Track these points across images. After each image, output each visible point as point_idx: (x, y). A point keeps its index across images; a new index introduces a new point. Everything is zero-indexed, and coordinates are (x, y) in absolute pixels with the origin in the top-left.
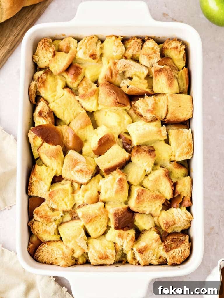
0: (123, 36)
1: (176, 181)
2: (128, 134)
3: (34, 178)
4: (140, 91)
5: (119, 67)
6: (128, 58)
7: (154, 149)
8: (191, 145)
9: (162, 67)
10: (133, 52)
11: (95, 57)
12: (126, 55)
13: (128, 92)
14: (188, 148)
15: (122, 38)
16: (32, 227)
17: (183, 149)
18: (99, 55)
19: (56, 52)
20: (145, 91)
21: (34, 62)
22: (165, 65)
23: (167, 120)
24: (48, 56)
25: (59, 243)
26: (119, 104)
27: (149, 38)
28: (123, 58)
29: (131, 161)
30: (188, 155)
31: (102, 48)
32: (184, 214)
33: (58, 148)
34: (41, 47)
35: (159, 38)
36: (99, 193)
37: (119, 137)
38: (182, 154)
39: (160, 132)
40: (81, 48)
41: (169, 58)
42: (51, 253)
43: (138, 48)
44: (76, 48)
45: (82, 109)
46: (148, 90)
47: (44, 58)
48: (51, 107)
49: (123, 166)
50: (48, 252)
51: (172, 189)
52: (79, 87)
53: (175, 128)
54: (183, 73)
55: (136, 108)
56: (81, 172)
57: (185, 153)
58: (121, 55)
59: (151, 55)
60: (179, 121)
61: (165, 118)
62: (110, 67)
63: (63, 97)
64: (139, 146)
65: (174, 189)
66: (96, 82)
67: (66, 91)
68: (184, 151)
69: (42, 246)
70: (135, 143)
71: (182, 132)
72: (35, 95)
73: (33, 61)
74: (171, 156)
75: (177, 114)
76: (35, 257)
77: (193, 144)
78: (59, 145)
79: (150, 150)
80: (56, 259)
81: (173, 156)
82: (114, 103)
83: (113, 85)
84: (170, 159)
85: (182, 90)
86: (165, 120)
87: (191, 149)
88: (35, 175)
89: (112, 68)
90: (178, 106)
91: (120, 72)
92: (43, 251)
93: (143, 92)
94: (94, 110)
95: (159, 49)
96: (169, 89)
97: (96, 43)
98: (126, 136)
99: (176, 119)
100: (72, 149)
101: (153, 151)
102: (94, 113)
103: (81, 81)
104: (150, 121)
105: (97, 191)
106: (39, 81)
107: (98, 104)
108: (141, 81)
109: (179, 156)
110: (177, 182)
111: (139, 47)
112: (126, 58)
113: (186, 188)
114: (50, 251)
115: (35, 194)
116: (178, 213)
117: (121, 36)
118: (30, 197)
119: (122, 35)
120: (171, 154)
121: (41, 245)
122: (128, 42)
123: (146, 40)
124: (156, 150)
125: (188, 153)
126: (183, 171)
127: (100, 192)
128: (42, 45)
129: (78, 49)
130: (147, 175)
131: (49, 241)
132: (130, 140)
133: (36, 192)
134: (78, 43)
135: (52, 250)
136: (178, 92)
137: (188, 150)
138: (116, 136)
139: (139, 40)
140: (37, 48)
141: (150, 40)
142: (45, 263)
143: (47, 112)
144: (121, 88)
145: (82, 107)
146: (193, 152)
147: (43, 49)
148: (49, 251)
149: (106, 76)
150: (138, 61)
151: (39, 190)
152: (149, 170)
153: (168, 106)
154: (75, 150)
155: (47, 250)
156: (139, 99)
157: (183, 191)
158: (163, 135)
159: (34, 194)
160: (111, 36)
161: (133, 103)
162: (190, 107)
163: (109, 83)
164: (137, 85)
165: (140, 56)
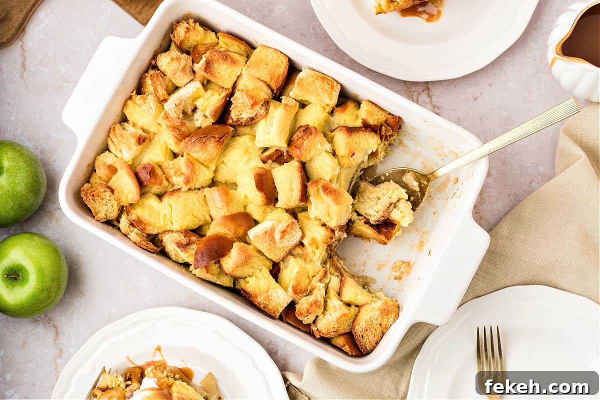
0: (134, 90)
1: (361, 121)
2: (266, 149)
3: (260, 300)
4: (221, 103)
5: (174, 113)
6: (166, 97)
7: (305, 126)
8: (324, 77)
9: (204, 59)
10: (163, 88)
11: (142, 138)
12: (162, 98)
13: (214, 120)
14: (326, 83)
15: (135, 92)
16: (323, 334)
17: (324, 90)
18: (143, 133)
19: (109, 185)
20: (223, 97)
21: (105, 222)
22: (203, 56)
23: (277, 89)
24: (107, 199)
25: (363, 311)
26: (223, 138)
27: (155, 57)
28: (163, 105)
29: (305, 163)
30: (335, 88)
31: (134, 126)
33: (238, 247)
34: (91, 200)
35: (161, 45)
36: (324, 225)
37: (264, 162)
38: (330, 95)
39: (287, 107)
40: (121, 151)
41: (195, 47)
42: (371, 327)
43: (161, 78)
44: (116, 156)
45: (202, 192)
46: (224, 94)
47: (106, 205)
48: (179, 228)
49: (306, 176)
50: (367, 330)
51: (370, 131)
52: (170, 180)
53: (290, 87)
54: (223, 40)
55: (239, 121)
56: (284, 233)
57: (330, 89)
58: (159, 104)
59: (180, 65)
60: (285, 75)
61: (272, 91)
62: (167, 125)
63: (172, 207)
64: (290, 143)
65: (370, 129)
66: (175, 155)
67: (166, 199)
68: (327, 90)
69: (355, 333)
70: (283, 146)
71: (301, 80)
72: (149, 243)
73: (103, 222)
74: (324, 109)
75: (276, 74)
76: (364, 351)
77: (323, 74)
78: (234, 244)
79: (304, 131)
80: (380, 324)
81: (325, 107)
82: (218, 144)
83: (194, 134)
84: (328, 112)
85: (244, 54)
86: (275, 91)
87: (330, 81)
88: (256, 297)
89: (169, 124)
90: (266, 66)
91: (181, 116)
92: (362, 337)
93: (224, 100)
94: (211, 175)
95: (177, 52)
96: (237, 66)
97: (124, 129)
98: (267, 153)
99: (281, 78)
100: (248, 231)
101: (307, 128)
102: (215, 179)
103: (164, 174)
104: (266, 111)
105: (320, 226)
106: (136, 225)
107: (207, 167)
108: (206, 97)
109: (331, 100)
110: (362, 119)
111: (161, 76)
112: (165, 100)
113: (376, 113)
114: (367, 326)
115: (281, 310)
117: (133, 92)
118: (281, 318)
119: (131, 91)
120: (323, 109)
122: (144, 87)
123: (156, 63)
124: (308, 124)
125: (333, 87)
126: (351, 106)
127: (324, 223)
128: (88, 199)
129: (119, 155)
130: (334, 154)
131: (353, 322)
132: (276, 150)
133: (279, 306)
134: (110, 151)
136: (246, 59)
137: (329, 84)
138: (261, 165)
139: (151, 72)
140: (89, 208)
141: (158, 58)
142: (377, 343)
143: (183, 237)
144: (202, 127)
145: (199, 189)
146: (335, 80)
147: (94, 201)
148: (366, 328)
149: (176, 137)
150: (177, 88)
151: (279, 302)
152: (328, 146)
153: (259, 79)
154: (250, 228)
155: (363, 330)
156: (230, 109)
157: (378, 120)
158: (293, 104)
159: (279, 310)
160: (125, 105)
161: (230, 121)
162: (273, 53)
163: (187, 138)
164: (209, 104)
165: (174, 81)
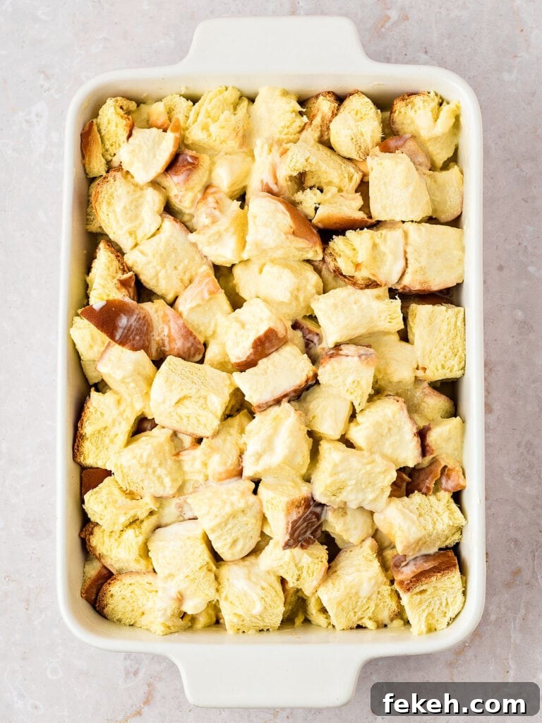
2: (313, 318)
3: (88, 424)
5: (294, 161)
16: (89, 540)
25: (150, 578)
32: (446, 509)
37: (296, 326)
42: (131, 601)
49: (300, 395)
50: (123, 598)
63: (157, 235)
69: (109, 584)
80: (143, 613)
81: (420, 369)
91: (295, 174)
92: (111, 596)
97: (236, 105)
104: (364, 286)
114: (128, 595)
115: (90, 462)
116: (431, 506)
118: (83, 469)
121: (108, 581)
132: (318, 334)
133: (94, 456)
135: (132, 595)
148: (125, 596)
155: (120, 593)
156: (334, 237)
